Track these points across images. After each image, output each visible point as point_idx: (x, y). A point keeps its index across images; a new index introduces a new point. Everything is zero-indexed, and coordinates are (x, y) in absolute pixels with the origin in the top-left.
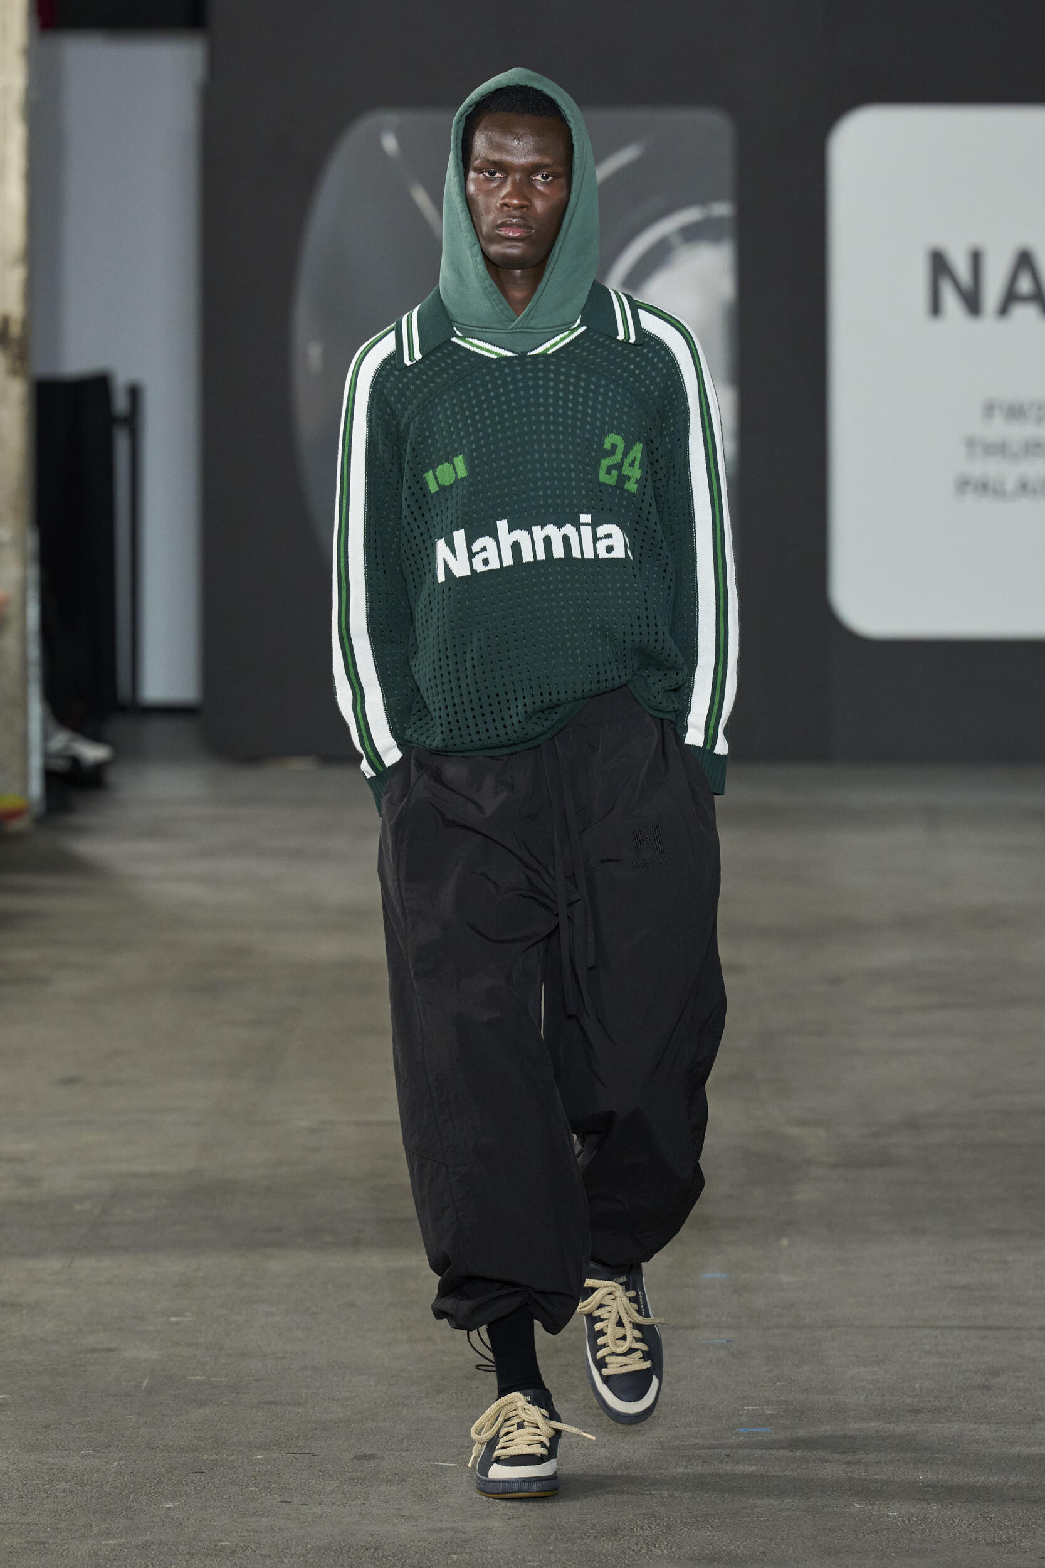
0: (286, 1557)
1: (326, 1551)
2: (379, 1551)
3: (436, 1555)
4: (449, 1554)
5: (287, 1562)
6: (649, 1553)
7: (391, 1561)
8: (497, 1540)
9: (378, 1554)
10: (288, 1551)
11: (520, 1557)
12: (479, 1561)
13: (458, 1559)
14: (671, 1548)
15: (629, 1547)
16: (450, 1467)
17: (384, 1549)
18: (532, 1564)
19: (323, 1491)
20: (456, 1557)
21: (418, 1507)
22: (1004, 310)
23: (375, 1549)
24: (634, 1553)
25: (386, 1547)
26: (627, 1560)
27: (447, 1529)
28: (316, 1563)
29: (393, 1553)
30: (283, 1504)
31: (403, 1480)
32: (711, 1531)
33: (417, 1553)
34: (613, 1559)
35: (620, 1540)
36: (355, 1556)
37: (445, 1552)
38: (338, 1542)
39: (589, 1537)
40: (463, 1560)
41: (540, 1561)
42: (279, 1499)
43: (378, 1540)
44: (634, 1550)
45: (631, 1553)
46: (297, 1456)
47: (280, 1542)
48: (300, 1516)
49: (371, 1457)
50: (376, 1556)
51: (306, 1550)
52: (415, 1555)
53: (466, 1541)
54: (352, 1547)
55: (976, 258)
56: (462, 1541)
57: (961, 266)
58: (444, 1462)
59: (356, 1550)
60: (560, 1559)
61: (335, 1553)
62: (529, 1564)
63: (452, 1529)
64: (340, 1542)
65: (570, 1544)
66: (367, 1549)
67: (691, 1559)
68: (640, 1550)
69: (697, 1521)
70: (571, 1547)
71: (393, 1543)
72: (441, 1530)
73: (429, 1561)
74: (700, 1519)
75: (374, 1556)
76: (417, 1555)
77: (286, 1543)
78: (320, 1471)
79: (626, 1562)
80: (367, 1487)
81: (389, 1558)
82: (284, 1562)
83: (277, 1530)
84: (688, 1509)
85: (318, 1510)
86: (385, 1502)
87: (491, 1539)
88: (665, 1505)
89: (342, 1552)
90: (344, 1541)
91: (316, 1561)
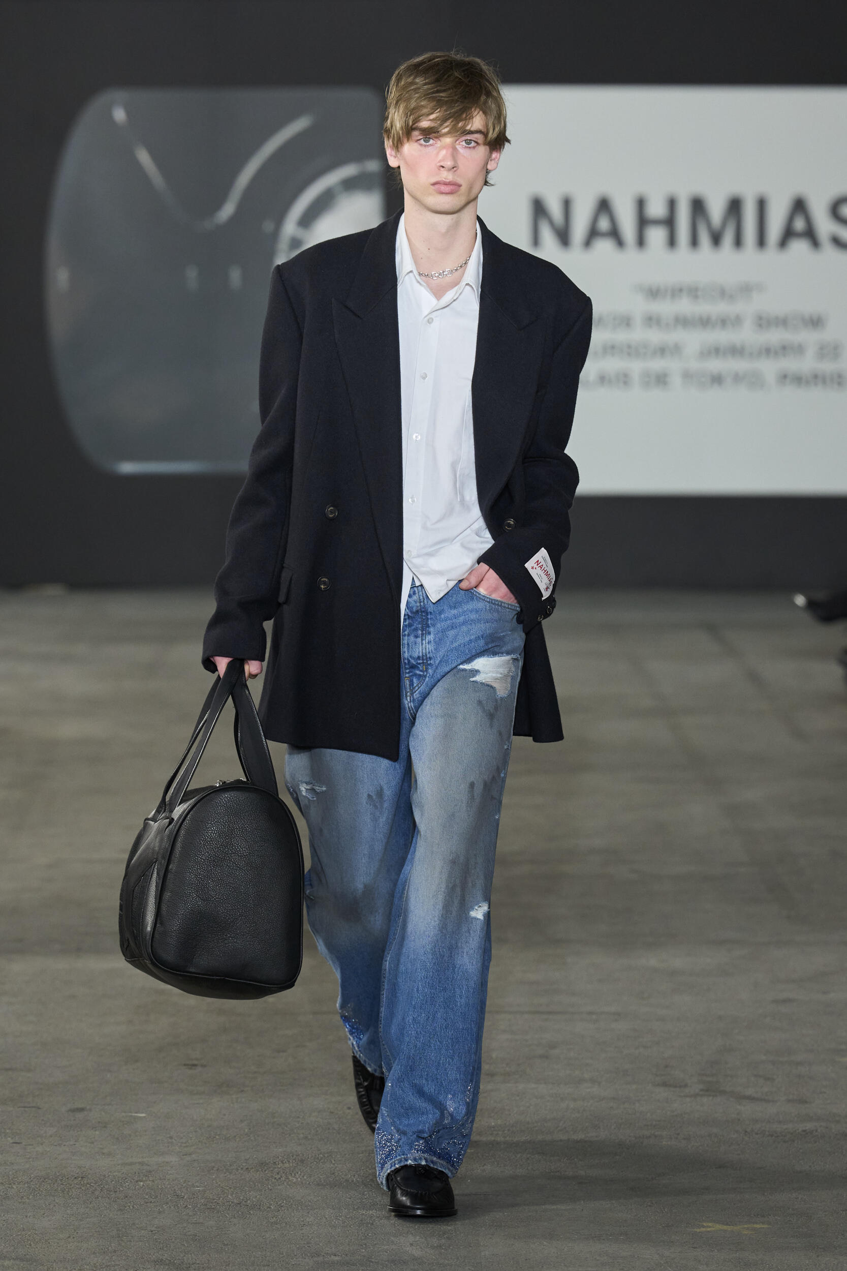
0: (15, 1184)
1: (45, 1179)
2: (84, 1179)
3: (127, 1182)
4: (137, 1181)
5: (15, 1187)
6: (287, 1180)
7: (93, 1186)
8: (173, 1171)
9: (84, 1182)
10: (16, 1179)
11: (190, 1183)
12: (159, 1186)
13: (143, 1186)
14: (303, 1177)
15: (272, 1176)
16: (140, 1117)
17: (88, 1178)
18: (199, 1188)
19: (44, 1135)
20: (142, 1183)
21: (115, 1147)
22: (588, 243)
23: (82, 1178)
24: (275, 1181)
25: (89, 1176)
26: (270, 1185)
27: (136, 1163)
28: (37, 1188)
29: (95, 1181)
30: (14, 1144)
31: (105, 1127)
32: (334, 1164)
33: (113, 1181)
34: (259, 1185)
35: (265, 1171)
36: (66, 1183)
37: (134, 1180)
38: (54, 1173)
39: (242, 1169)
40: (147, 1186)
41: (205, 1186)
42: (11, 1141)
43: (84, 1171)
44: (275, 1178)
45: (273, 1180)
46: (26, 1109)
47: (10, 1173)
48: (27, 1154)
49: (81, 1110)
50: (82, 1183)
51: (30, 1179)
52: (111, 1182)
53: (150, 1172)
54: (65, 1176)
55: (567, 204)
56: (147, 1171)
57: (555, 209)
58: (136, 1113)
59: (68, 1178)
60: (220, 1185)
61: (52, 1180)
62: (197, 1188)
63: (140, 1163)
64: (56, 1172)
65: (228, 1174)
66: (75, 1178)
67: (318, 1185)
68: (280, 1178)
69: (324, 1156)
70: (229, 1176)
71: (95, 1173)
72: (131, 1164)
73: (122, 1186)
74: (326, 1155)
75: (80, 1183)
76: (113, 1182)
77: (15, 1174)
78: (43, 1120)
79: (269, 1187)
80: (78, 1131)
81: (92, 1184)
82: (13, 1188)
83: (9, 1164)
84: (317, 1147)
85: (40, 1149)
86: (91, 1143)
87: (168, 1170)
88: (300, 1144)
89: (56, 1180)
90: (59, 1172)
91: (37, 1187)
